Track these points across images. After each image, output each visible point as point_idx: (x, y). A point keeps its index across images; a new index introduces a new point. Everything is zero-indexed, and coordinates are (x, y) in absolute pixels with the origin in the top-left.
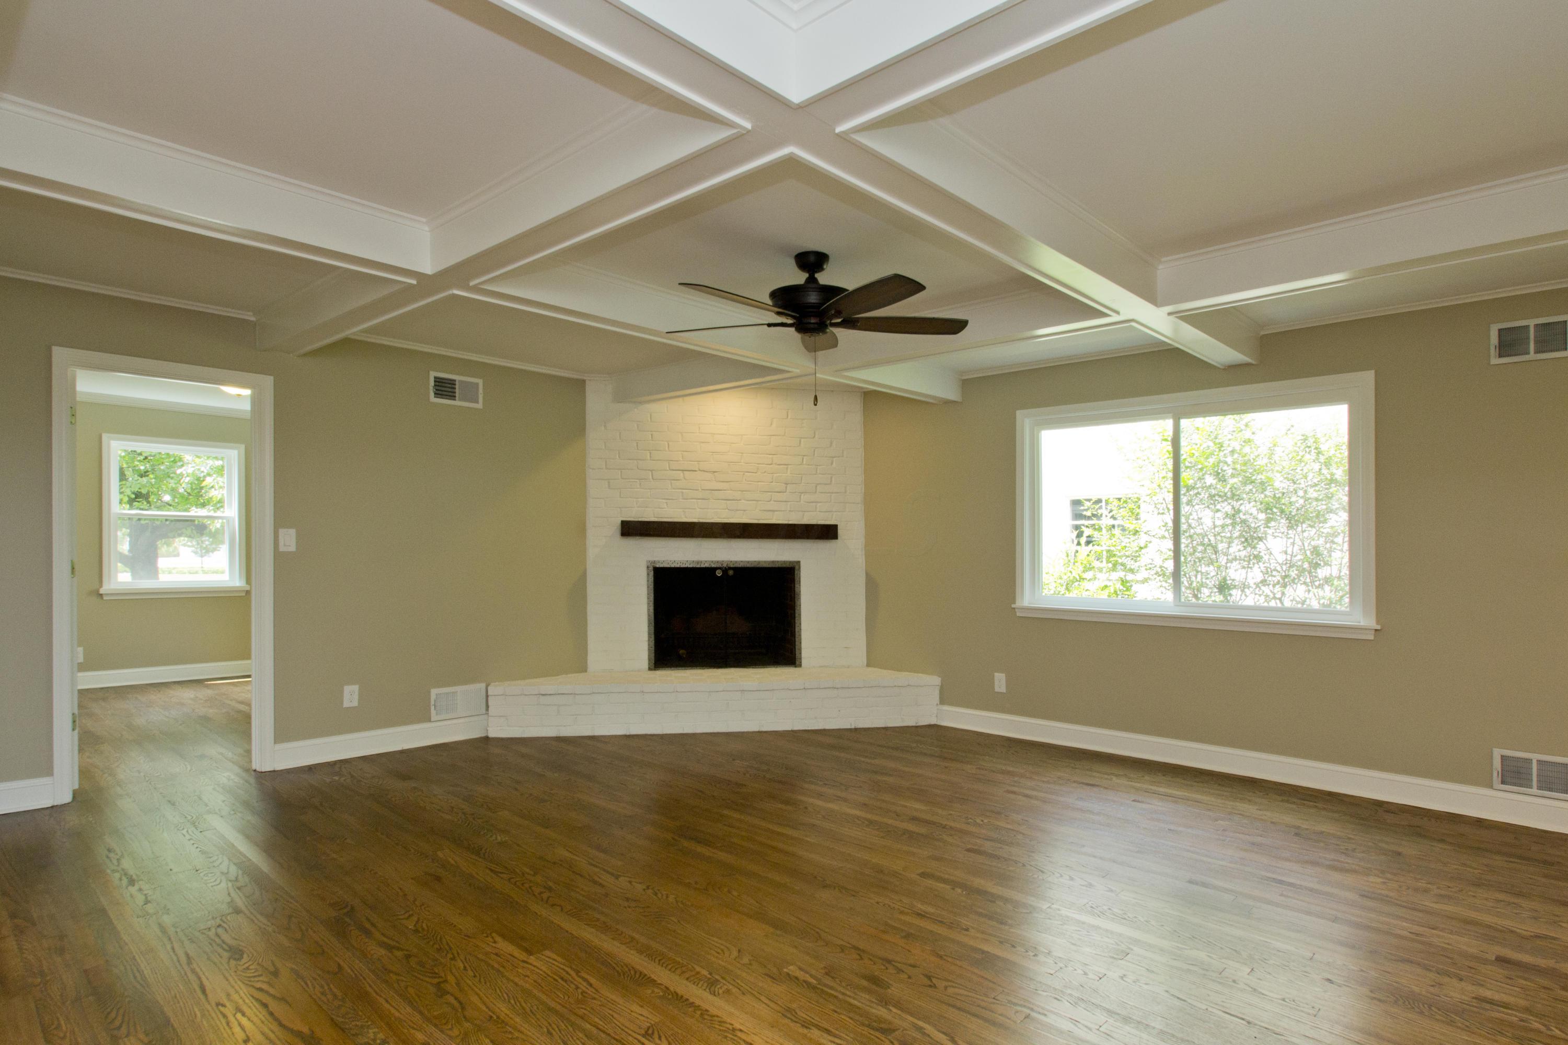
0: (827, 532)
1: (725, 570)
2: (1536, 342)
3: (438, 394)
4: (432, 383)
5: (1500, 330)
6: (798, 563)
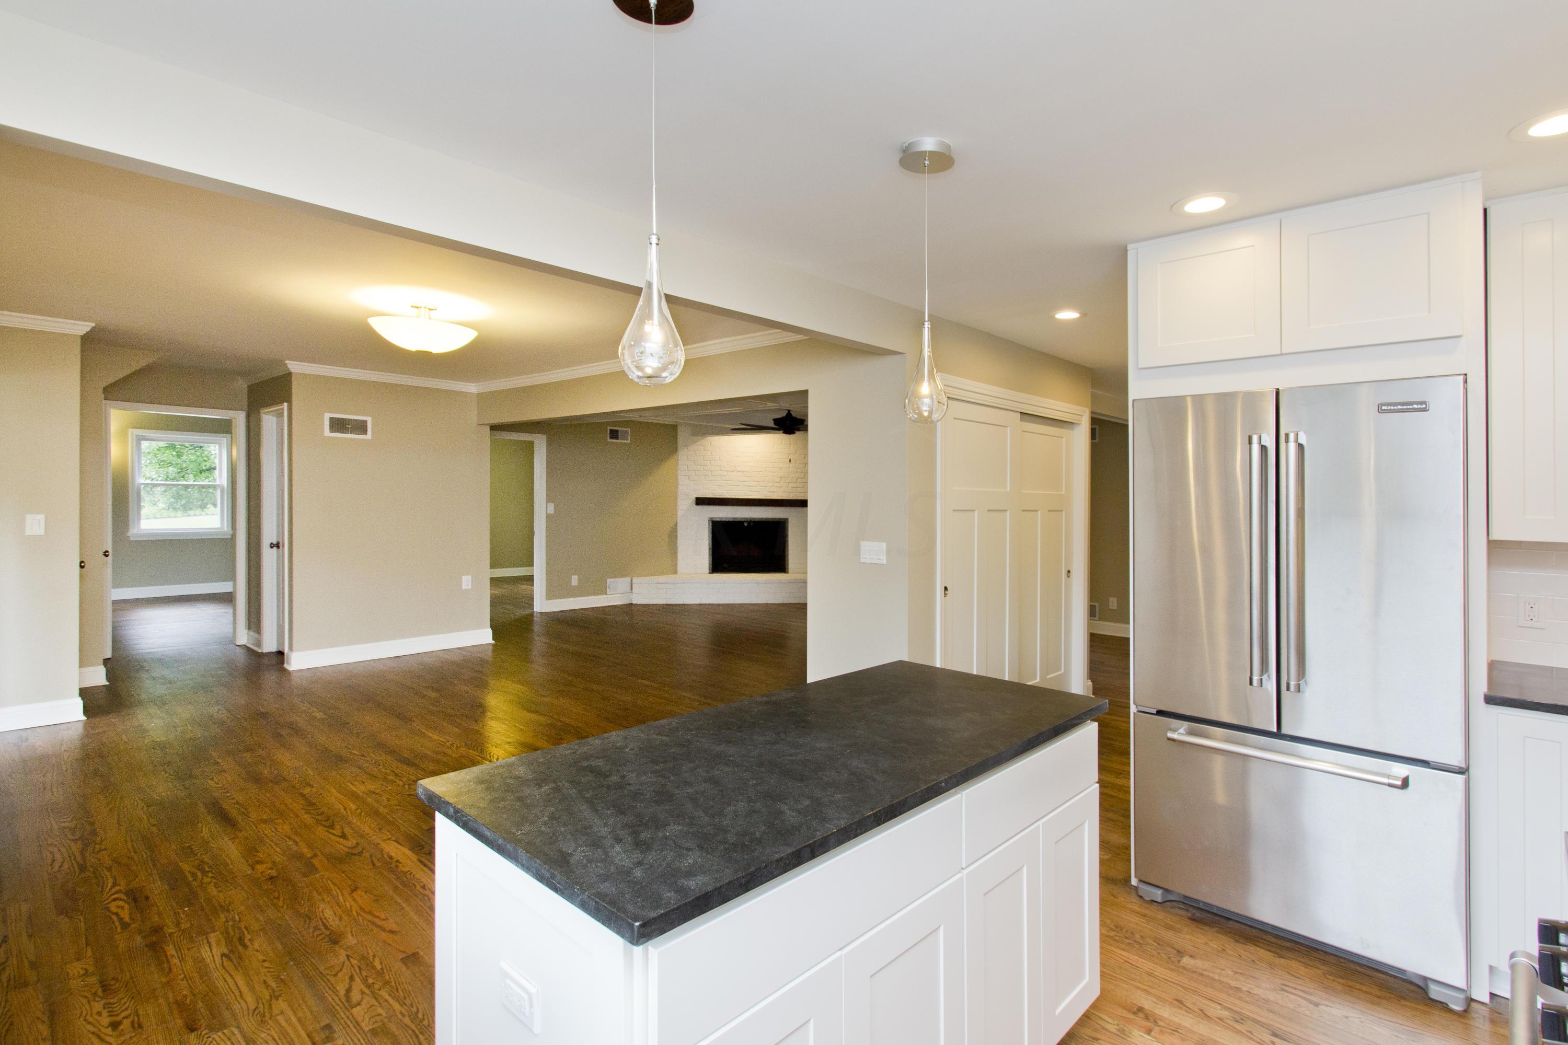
0: (802, 504)
1: (749, 522)
3: (611, 437)
4: (609, 431)
6: (787, 519)
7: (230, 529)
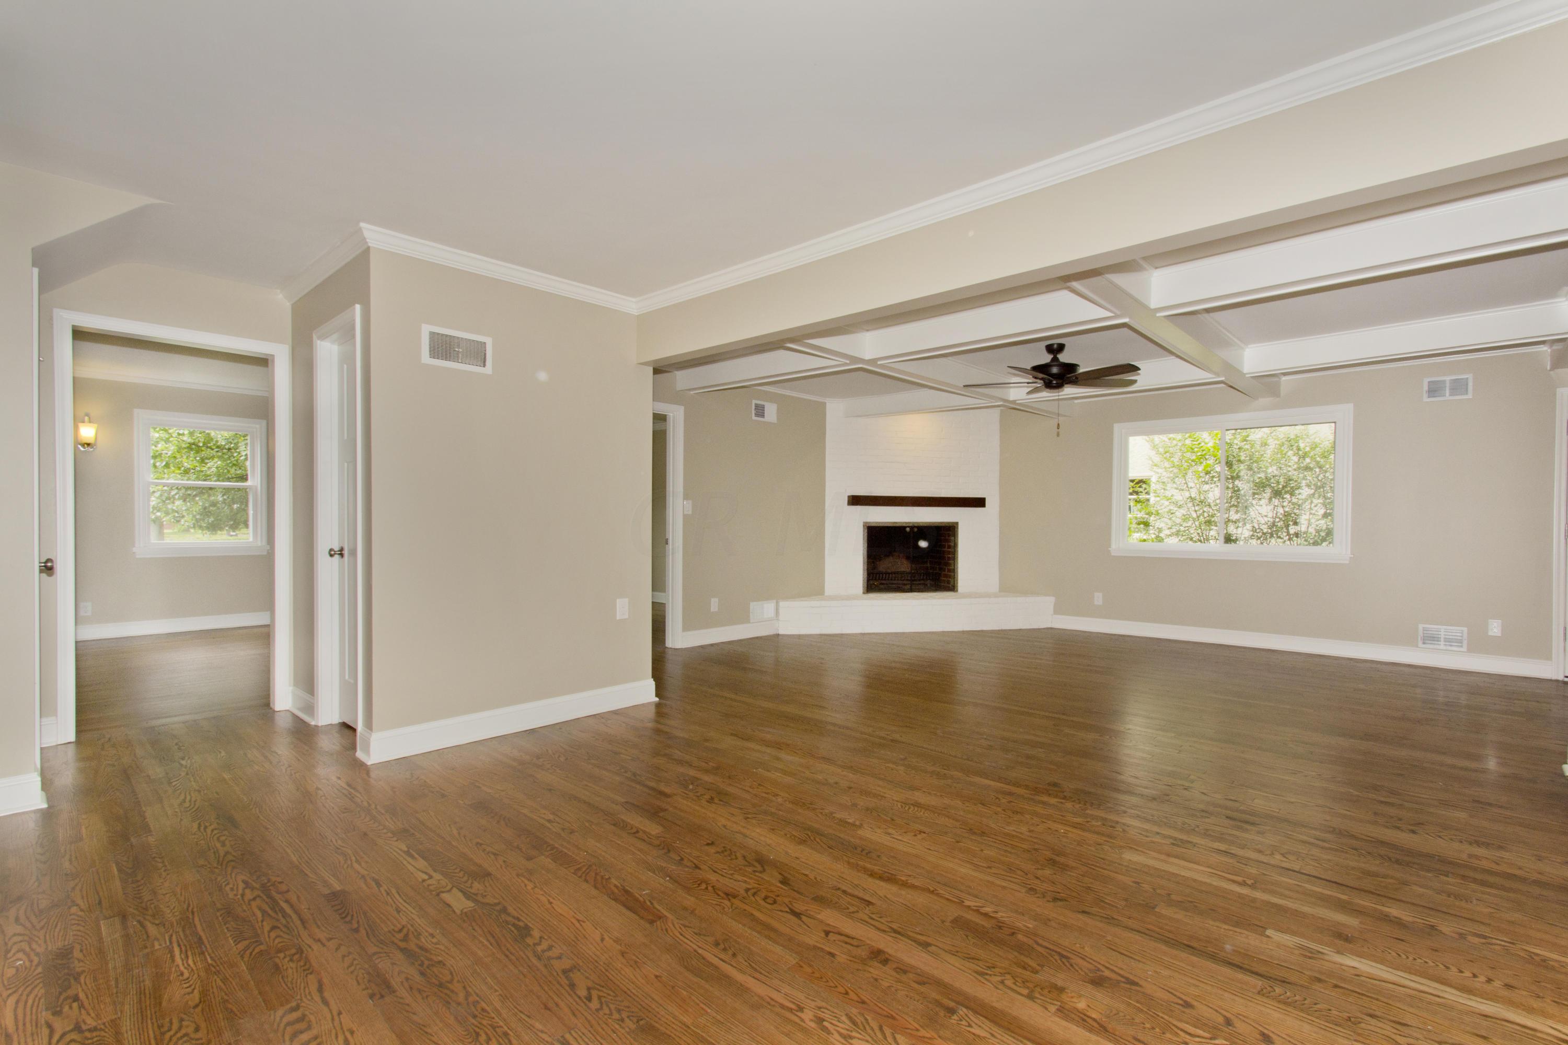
0: (979, 502)
1: (912, 528)
2: (1450, 389)
3: (757, 415)
4: (753, 407)
5: (1429, 382)
6: (957, 523)
7: (264, 543)
